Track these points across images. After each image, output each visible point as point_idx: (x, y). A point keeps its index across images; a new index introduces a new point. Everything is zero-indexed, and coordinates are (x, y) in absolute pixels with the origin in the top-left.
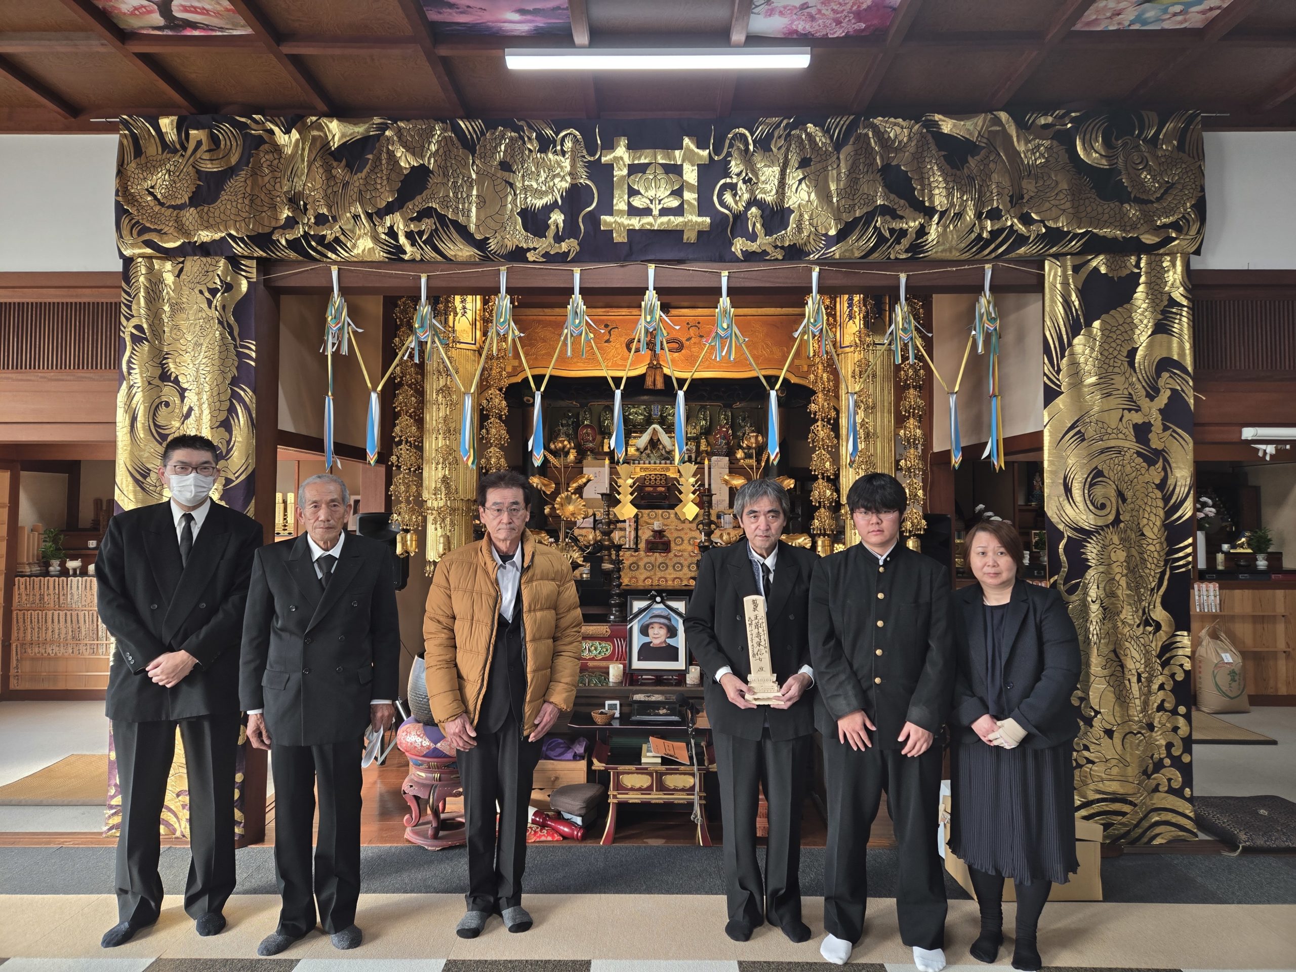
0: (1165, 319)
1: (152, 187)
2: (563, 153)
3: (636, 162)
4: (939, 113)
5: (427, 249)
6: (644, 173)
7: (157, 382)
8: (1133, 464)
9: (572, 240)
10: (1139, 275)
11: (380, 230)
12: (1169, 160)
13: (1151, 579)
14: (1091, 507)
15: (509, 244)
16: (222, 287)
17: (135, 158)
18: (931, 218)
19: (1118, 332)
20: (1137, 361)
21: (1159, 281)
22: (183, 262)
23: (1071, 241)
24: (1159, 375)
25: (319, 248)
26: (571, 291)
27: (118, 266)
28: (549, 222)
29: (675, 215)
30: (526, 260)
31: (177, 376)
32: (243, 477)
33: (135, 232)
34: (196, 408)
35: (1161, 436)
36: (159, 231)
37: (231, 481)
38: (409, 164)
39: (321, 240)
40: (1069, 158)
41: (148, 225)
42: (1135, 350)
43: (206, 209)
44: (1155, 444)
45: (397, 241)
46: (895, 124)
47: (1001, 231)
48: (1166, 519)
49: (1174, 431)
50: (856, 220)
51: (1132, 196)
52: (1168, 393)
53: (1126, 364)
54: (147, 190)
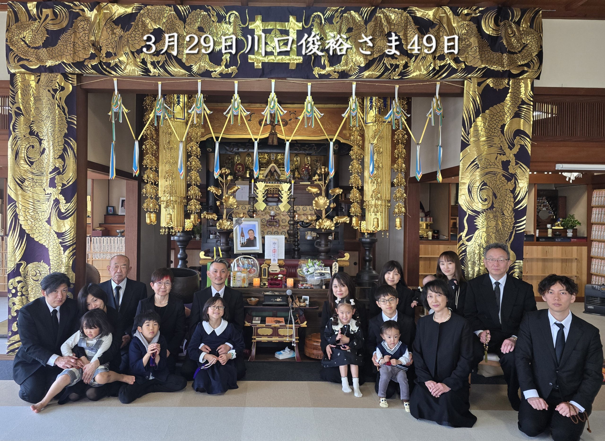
0: (520, 110)
1: (24, 38)
2: (230, 23)
3: (266, 28)
4: (415, 7)
5: (162, 70)
6: (270, 34)
7: (28, 136)
8: (501, 180)
9: (234, 67)
10: (509, 89)
11: (138, 60)
12: (525, 33)
13: (506, 235)
14: (480, 200)
15: (203, 68)
16: (59, 88)
17: (15, 23)
18: (411, 59)
19: (497, 116)
20: (505, 130)
21: (518, 92)
22: (40, 76)
23: (477, 72)
24: (515, 138)
25: (108, 69)
26: (234, 93)
27: (7, 77)
28: (223, 58)
29: (285, 55)
30: (211, 77)
31: (38, 133)
32: (71, 183)
33: (16, 60)
34: (47, 149)
35: (514, 167)
36: (28, 60)
37: (66, 185)
38: (153, 27)
39: (108, 65)
40: (478, 30)
41: (22, 57)
42: (504, 125)
43: (51, 49)
44: (511, 171)
45: (146, 66)
46: (394, 12)
47: (444, 66)
48: (515, 206)
49: (521, 165)
50: (374, 60)
51: (508, 50)
52: (519, 146)
53: (500, 132)
54: (21, 39)
